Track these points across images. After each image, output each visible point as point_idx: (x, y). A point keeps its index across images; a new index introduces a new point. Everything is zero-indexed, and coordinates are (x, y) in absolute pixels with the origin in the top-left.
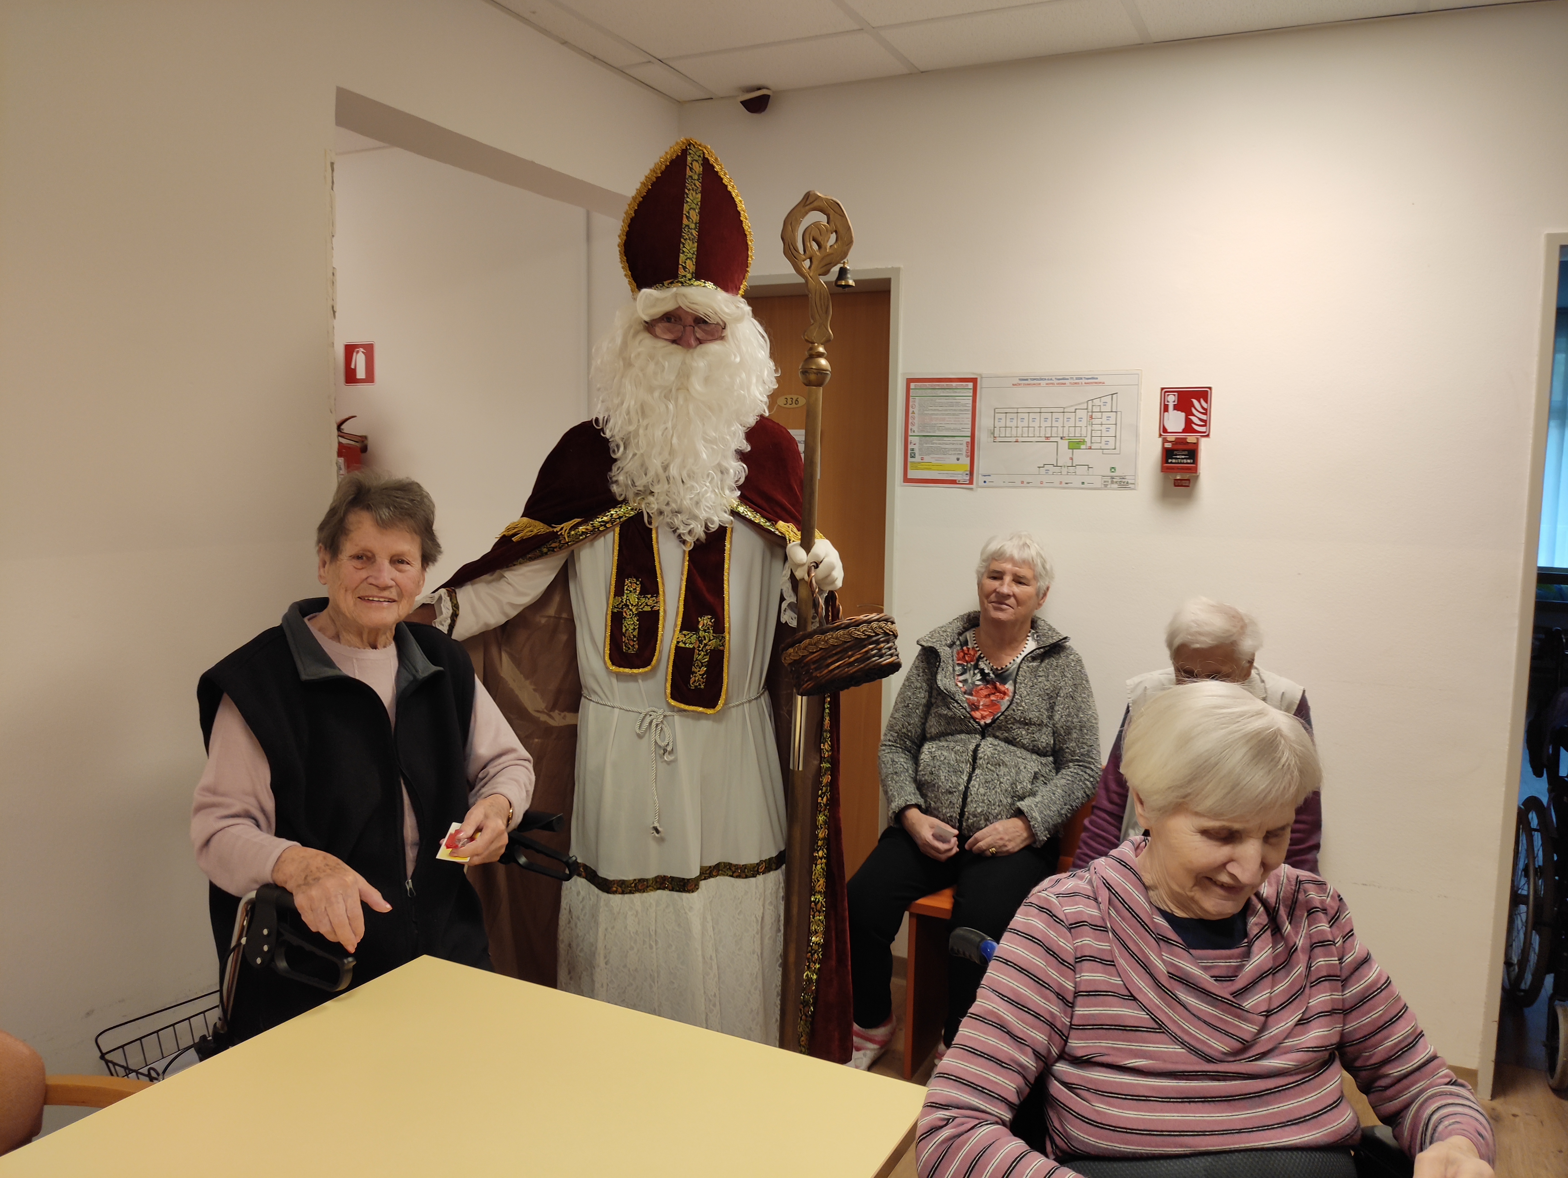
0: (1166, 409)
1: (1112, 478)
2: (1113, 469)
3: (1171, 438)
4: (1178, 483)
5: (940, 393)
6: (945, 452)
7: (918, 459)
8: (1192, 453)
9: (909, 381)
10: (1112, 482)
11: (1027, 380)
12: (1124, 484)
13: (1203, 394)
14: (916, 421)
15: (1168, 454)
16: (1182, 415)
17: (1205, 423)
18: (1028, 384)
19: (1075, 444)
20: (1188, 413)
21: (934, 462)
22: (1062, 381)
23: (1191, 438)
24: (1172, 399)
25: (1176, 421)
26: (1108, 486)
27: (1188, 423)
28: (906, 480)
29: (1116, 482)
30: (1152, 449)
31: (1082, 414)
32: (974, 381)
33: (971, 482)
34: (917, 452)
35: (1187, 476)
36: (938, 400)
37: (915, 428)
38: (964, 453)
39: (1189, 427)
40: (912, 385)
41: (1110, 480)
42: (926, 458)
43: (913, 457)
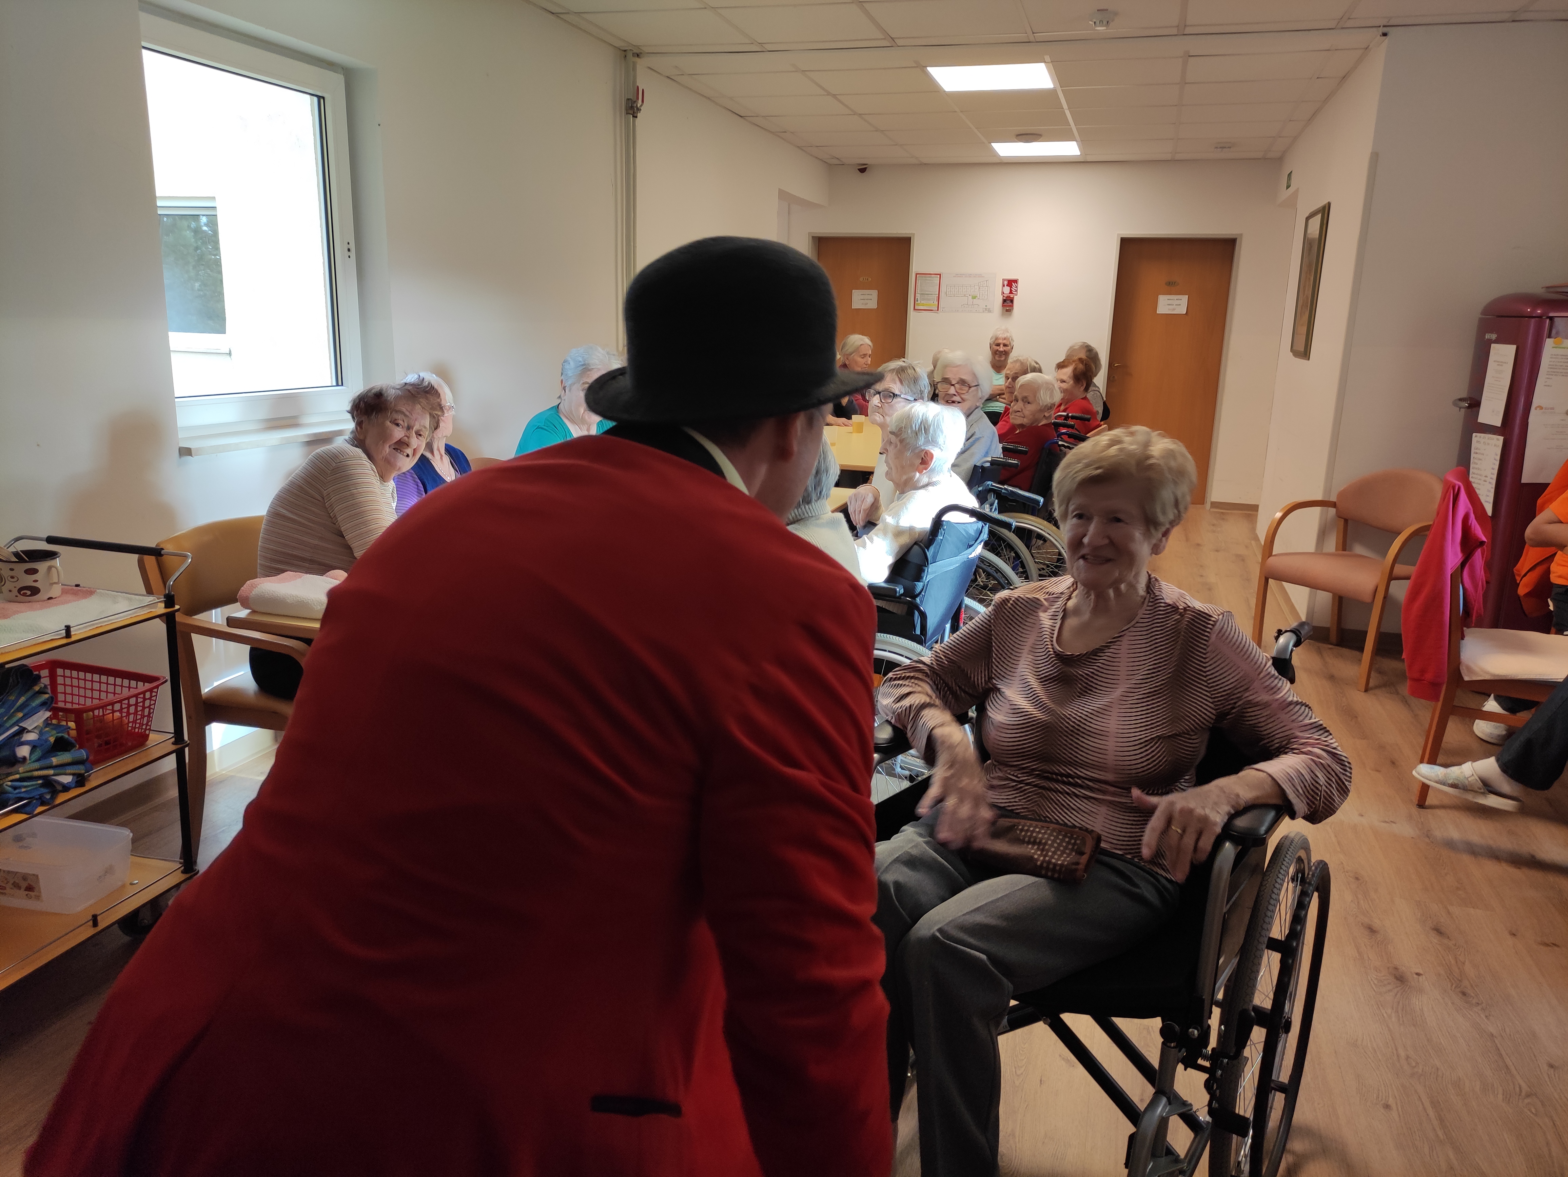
0: (1004, 286)
1: (986, 309)
2: (986, 306)
3: (1005, 296)
4: (1007, 311)
5: (928, 279)
6: (929, 300)
7: (919, 302)
8: (1012, 301)
9: (916, 274)
11: (958, 275)
12: (989, 311)
13: (1016, 281)
14: (919, 288)
15: (1004, 301)
16: (1009, 288)
17: (1016, 291)
19: (974, 298)
20: (1011, 287)
21: (925, 303)
22: (970, 275)
23: (1012, 296)
24: (1006, 283)
25: (1007, 290)
26: (984, 312)
27: (1011, 290)
28: (914, 309)
30: (1000, 299)
31: (977, 287)
32: (940, 275)
33: (938, 310)
34: (919, 299)
35: (1010, 308)
36: (927, 281)
37: (918, 291)
39: (1011, 292)
40: (918, 276)
42: (922, 302)
43: (917, 301)
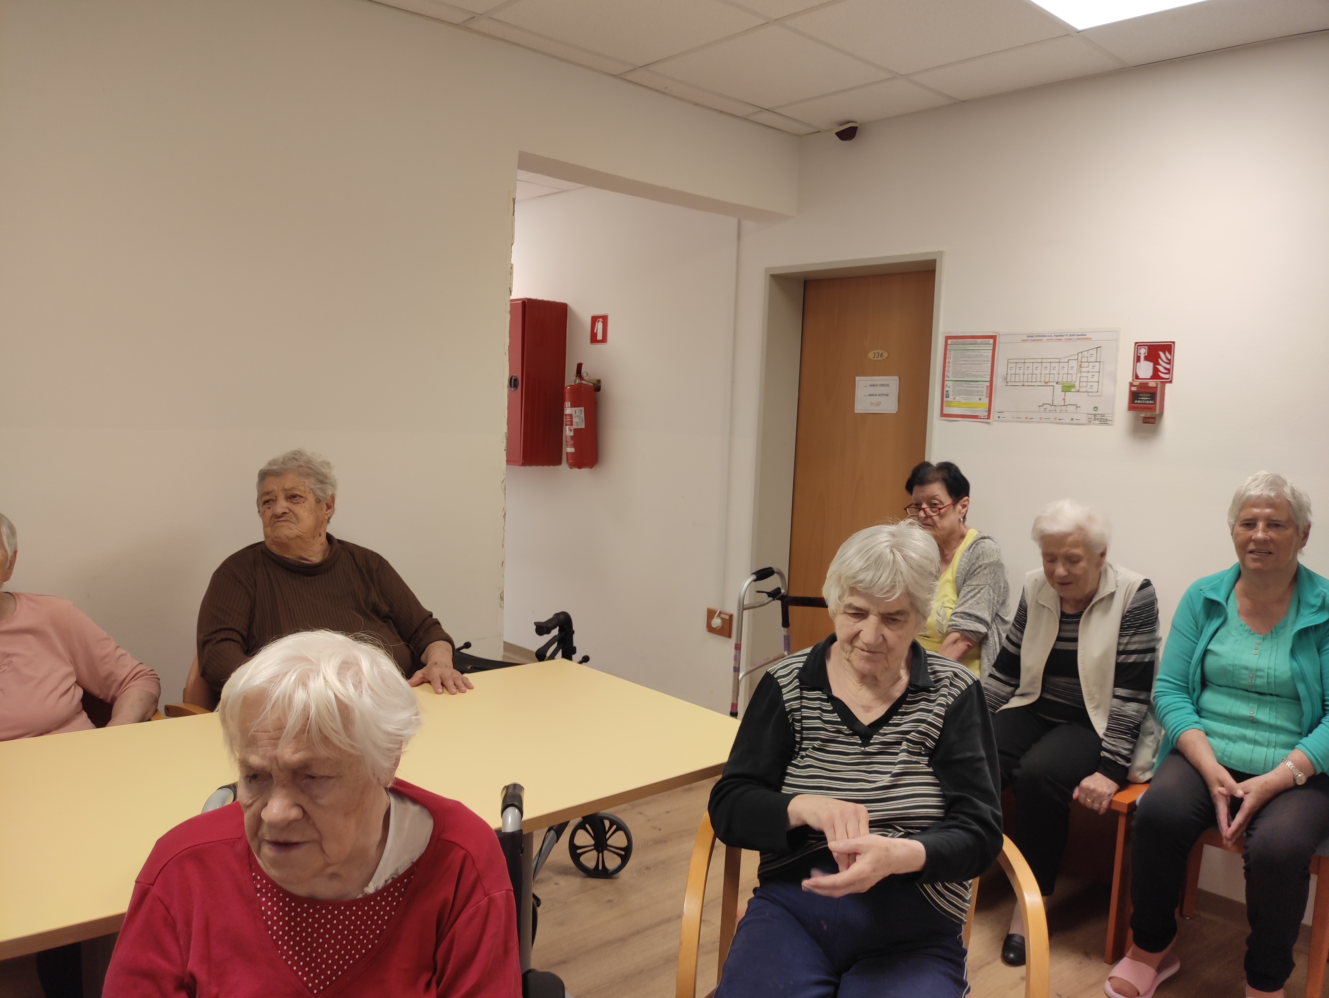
0: (1138, 359)
1: (1095, 415)
2: (1096, 408)
3: (1137, 383)
4: (1147, 420)
5: (969, 347)
6: (970, 393)
7: (951, 398)
8: (1158, 397)
9: (947, 338)
10: (1095, 419)
11: (1033, 336)
12: (1104, 421)
13: (1168, 347)
14: (951, 369)
15: (1134, 396)
16: (1150, 365)
17: (1169, 371)
18: (1034, 340)
19: (1067, 388)
20: (1156, 363)
21: (963, 401)
22: (1059, 337)
23: (1152, 384)
24: (1143, 352)
25: (1146, 369)
26: (1092, 422)
27: (1156, 371)
28: (943, 415)
29: (1098, 419)
30: (1125, 393)
31: (1074, 364)
32: (994, 338)
33: (989, 418)
34: (950, 393)
35: (1153, 415)
36: (968, 353)
37: (950, 375)
38: (985, 395)
39: (1156, 375)
40: (949, 341)
41: (1093, 417)
42: (957, 399)
43: (948, 397)
